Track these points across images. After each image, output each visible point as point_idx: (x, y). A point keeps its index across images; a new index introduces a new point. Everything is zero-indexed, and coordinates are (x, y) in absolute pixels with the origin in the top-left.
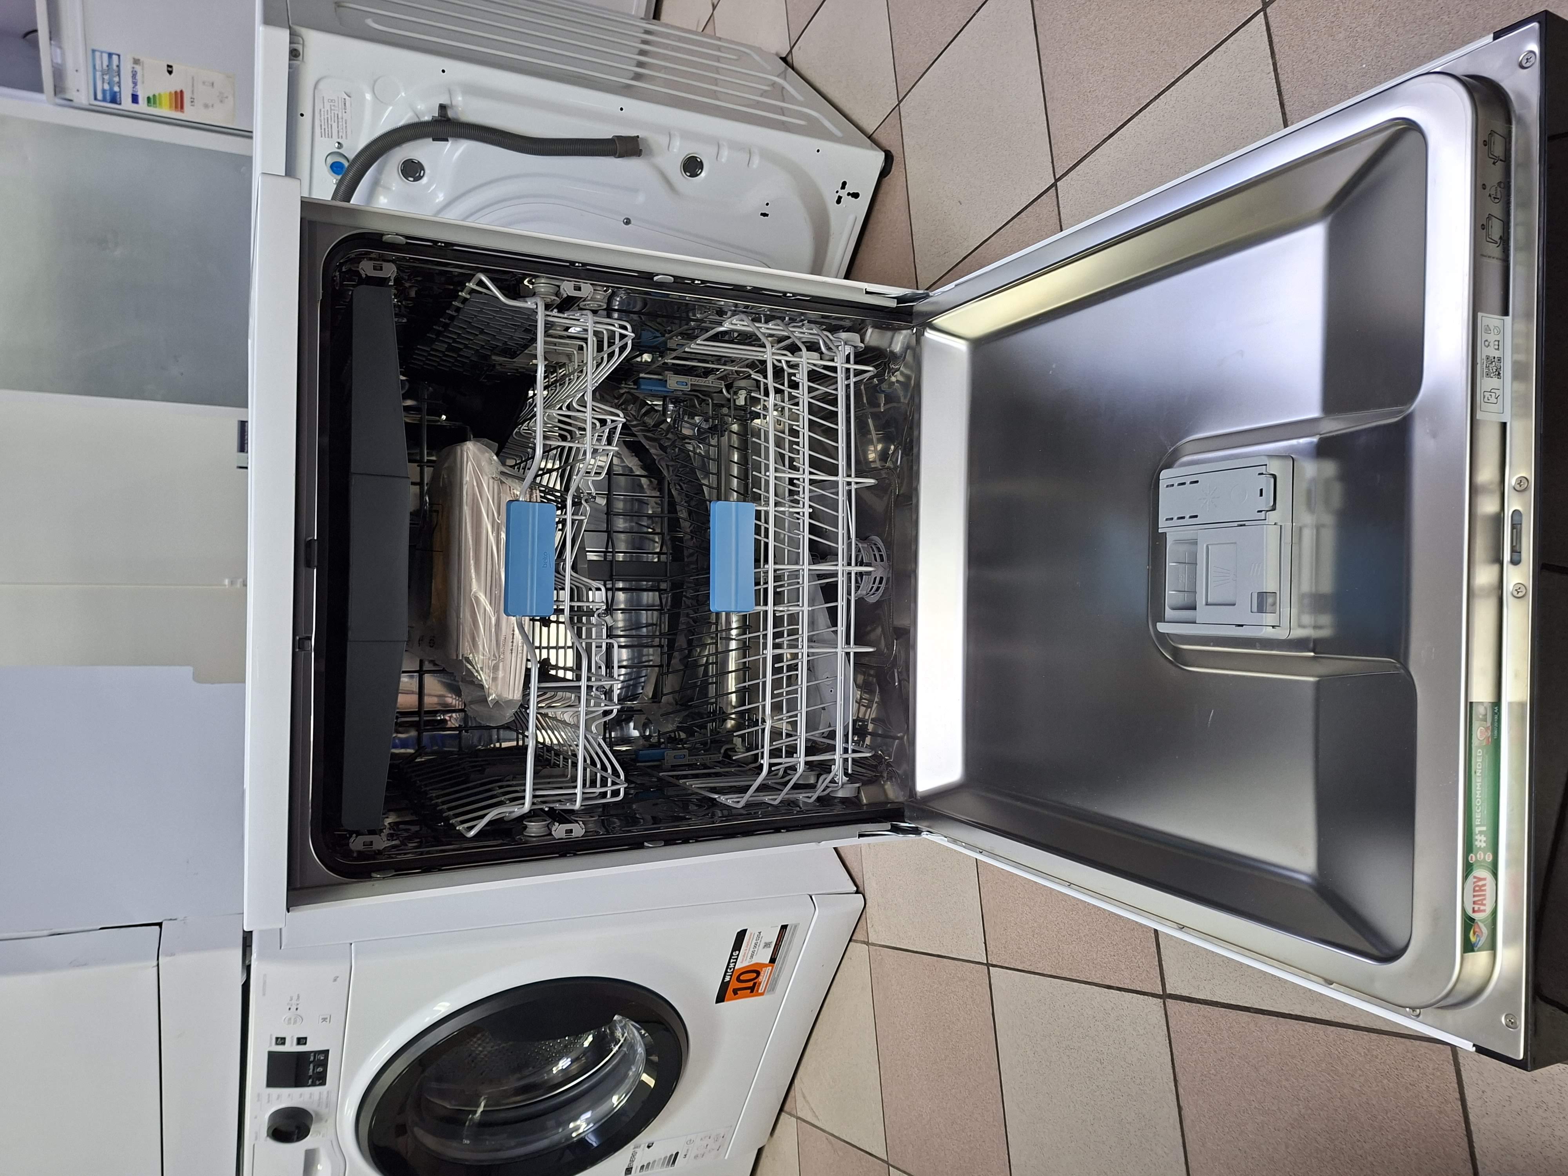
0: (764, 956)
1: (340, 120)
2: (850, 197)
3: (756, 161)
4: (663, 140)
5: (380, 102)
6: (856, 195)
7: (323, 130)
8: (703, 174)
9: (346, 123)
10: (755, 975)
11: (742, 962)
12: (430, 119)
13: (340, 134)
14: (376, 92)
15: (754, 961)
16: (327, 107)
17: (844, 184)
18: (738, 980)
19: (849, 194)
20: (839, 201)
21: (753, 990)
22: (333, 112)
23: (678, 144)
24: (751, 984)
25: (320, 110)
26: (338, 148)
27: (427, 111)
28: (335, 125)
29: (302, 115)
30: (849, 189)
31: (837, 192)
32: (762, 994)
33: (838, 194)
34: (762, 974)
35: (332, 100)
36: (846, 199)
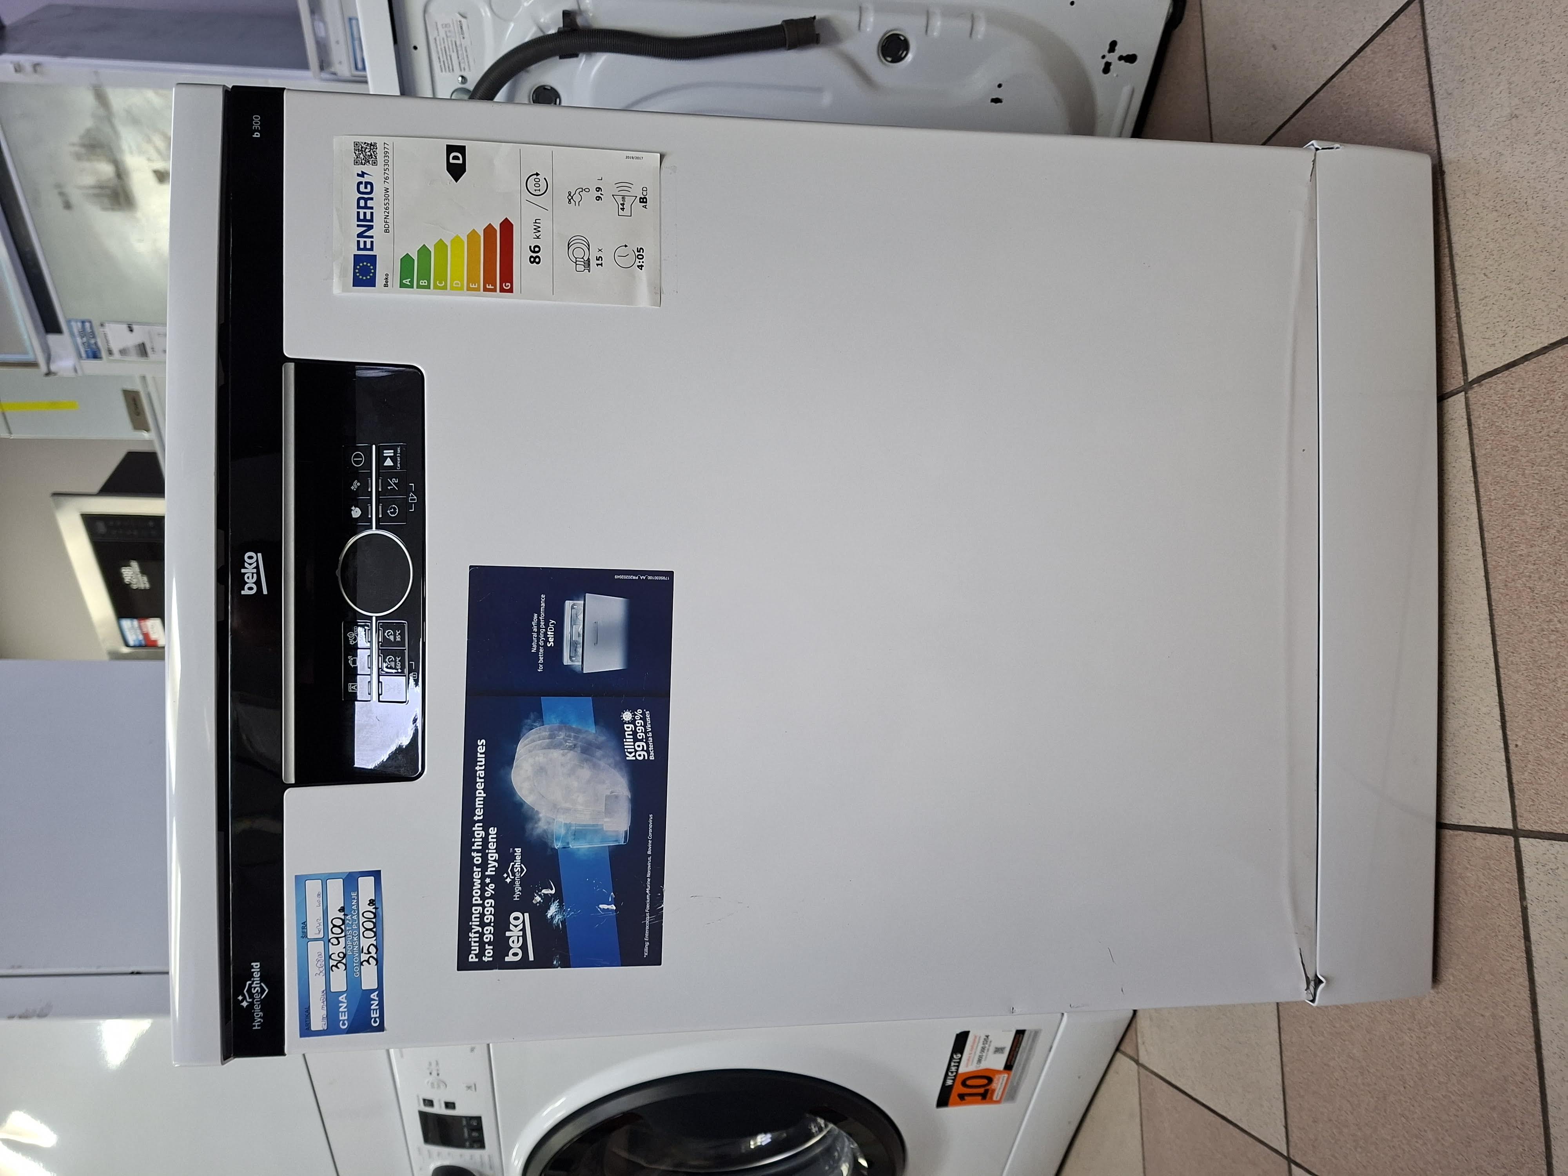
0: (997, 1062)
1: (459, 49)
2: (1123, 62)
3: (982, 28)
4: (852, 17)
5: (501, 19)
6: (1131, 59)
7: (442, 63)
8: (910, 57)
9: (466, 51)
10: (985, 1081)
11: (967, 1066)
12: (556, 31)
13: (462, 66)
14: (493, 7)
15: (984, 1065)
16: (442, 34)
17: (1113, 46)
18: (964, 1084)
19: (1121, 58)
20: (1107, 69)
21: (985, 1096)
22: (449, 39)
23: (872, 19)
24: (982, 1090)
25: (435, 39)
26: (463, 83)
27: (552, 24)
28: (454, 56)
29: (415, 48)
30: (1120, 50)
31: (1103, 57)
32: (998, 1102)
33: (1105, 60)
34: (995, 1080)
35: (446, 25)
36: (1118, 67)
